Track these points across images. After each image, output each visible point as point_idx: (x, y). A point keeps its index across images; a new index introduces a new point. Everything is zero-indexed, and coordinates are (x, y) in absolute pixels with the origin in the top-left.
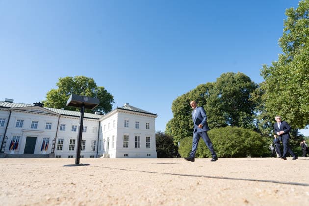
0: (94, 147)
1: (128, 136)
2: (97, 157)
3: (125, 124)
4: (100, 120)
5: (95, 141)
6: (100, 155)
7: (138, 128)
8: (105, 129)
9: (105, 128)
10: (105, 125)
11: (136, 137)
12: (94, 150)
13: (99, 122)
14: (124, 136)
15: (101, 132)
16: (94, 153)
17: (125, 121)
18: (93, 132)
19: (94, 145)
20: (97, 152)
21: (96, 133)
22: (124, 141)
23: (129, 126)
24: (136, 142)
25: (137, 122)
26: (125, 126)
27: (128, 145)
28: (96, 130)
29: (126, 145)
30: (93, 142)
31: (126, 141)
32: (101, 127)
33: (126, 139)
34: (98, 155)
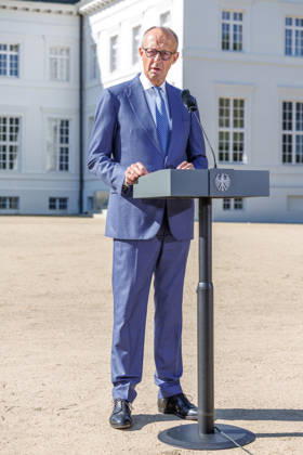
0: (65, 150)
1: (240, 103)
2: (81, 213)
3: (225, 37)
4: (83, 9)
6: (99, 195)
7: (301, 53)
8: (113, 60)
9: (113, 52)
10: (114, 40)
11: (287, 105)
12: (64, 167)
13: (82, 18)
14: (223, 102)
15: (96, 74)
16: (64, 185)
17: (226, 15)
18: (54, 76)
19: (64, 145)
20: (82, 181)
21: (68, 80)
22: (224, 130)
23: (246, 43)
24: (287, 132)
25: (294, 22)
26: (225, 46)
27: (241, 149)
28: (68, 61)
29: (231, 152)
30: (55, 129)
31: (231, 130)
32: (94, 47)
33: (231, 119)
34: (87, 193)
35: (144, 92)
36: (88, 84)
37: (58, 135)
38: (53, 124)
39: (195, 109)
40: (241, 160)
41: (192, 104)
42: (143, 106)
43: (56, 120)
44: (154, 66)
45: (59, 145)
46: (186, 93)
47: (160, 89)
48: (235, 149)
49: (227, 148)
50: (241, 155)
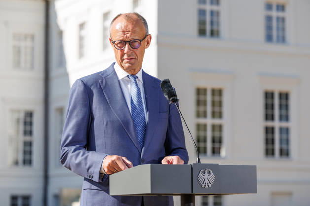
0: (28, 144)
5: (29, 114)
6: (66, 193)
7: (282, 40)
8: (81, 46)
9: (81, 39)
11: (269, 96)
12: (27, 162)
13: (48, 3)
15: (62, 62)
17: (202, 0)
19: (28, 138)
20: (46, 177)
21: (32, 67)
22: (202, 121)
23: (224, 29)
24: (270, 124)
25: (274, 7)
26: (202, 32)
27: (220, 141)
28: (33, 49)
29: (209, 145)
30: (18, 121)
31: (209, 121)
32: (60, 34)
33: (209, 109)
34: (53, 190)
35: (119, 81)
36: (54, 72)
37: (21, 127)
38: (16, 116)
39: (176, 100)
40: (219, 153)
41: (172, 95)
42: (119, 96)
43: (19, 111)
44: (125, 56)
45: (22, 138)
46: (166, 83)
47: (136, 78)
48: (214, 141)
49: (205, 140)
50: (220, 149)
